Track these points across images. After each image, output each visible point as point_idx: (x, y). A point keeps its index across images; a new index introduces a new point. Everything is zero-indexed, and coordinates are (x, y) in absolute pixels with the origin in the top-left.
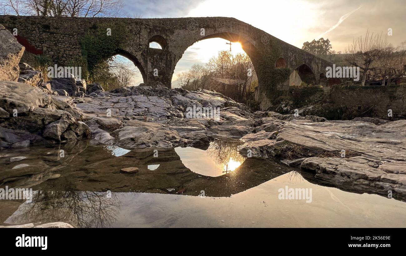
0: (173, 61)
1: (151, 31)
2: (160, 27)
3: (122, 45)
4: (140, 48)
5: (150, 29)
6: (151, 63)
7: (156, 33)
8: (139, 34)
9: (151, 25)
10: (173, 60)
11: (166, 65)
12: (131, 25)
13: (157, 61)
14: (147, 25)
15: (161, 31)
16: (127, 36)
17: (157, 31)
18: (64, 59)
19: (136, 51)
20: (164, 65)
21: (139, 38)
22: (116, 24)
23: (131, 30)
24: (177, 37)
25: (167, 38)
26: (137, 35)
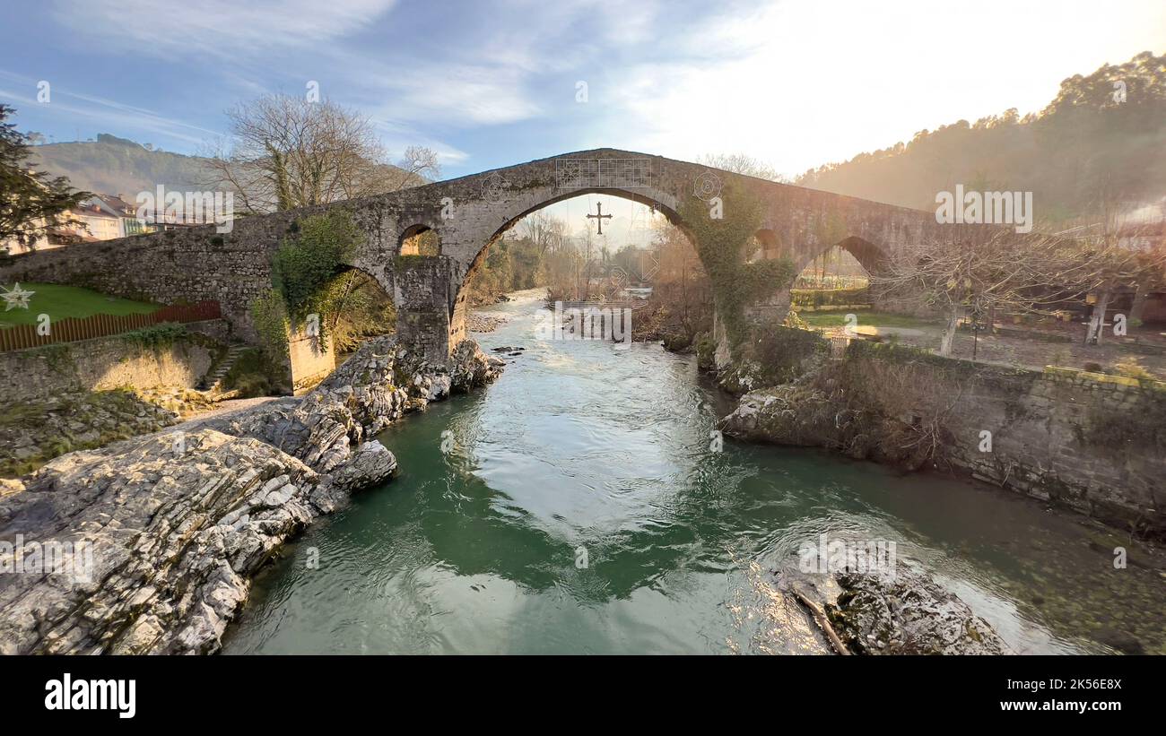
0: (453, 276)
1: (403, 217)
2: (420, 206)
3: (346, 255)
4: (381, 257)
5: (399, 213)
6: (401, 287)
7: (412, 221)
8: (378, 228)
9: (402, 206)
10: (453, 273)
11: (434, 288)
12: (361, 213)
13: (413, 282)
14: (394, 206)
15: (422, 214)
16: (353, 236)
17: (414, 215)
18: (245, 298)
19: (373, 265)
20: (430, 290)
21: (379, 236)
22: (331, 216)
23: (360, 223)
24: (461, 221)
25: (438, 227)
26: (373, 230)
